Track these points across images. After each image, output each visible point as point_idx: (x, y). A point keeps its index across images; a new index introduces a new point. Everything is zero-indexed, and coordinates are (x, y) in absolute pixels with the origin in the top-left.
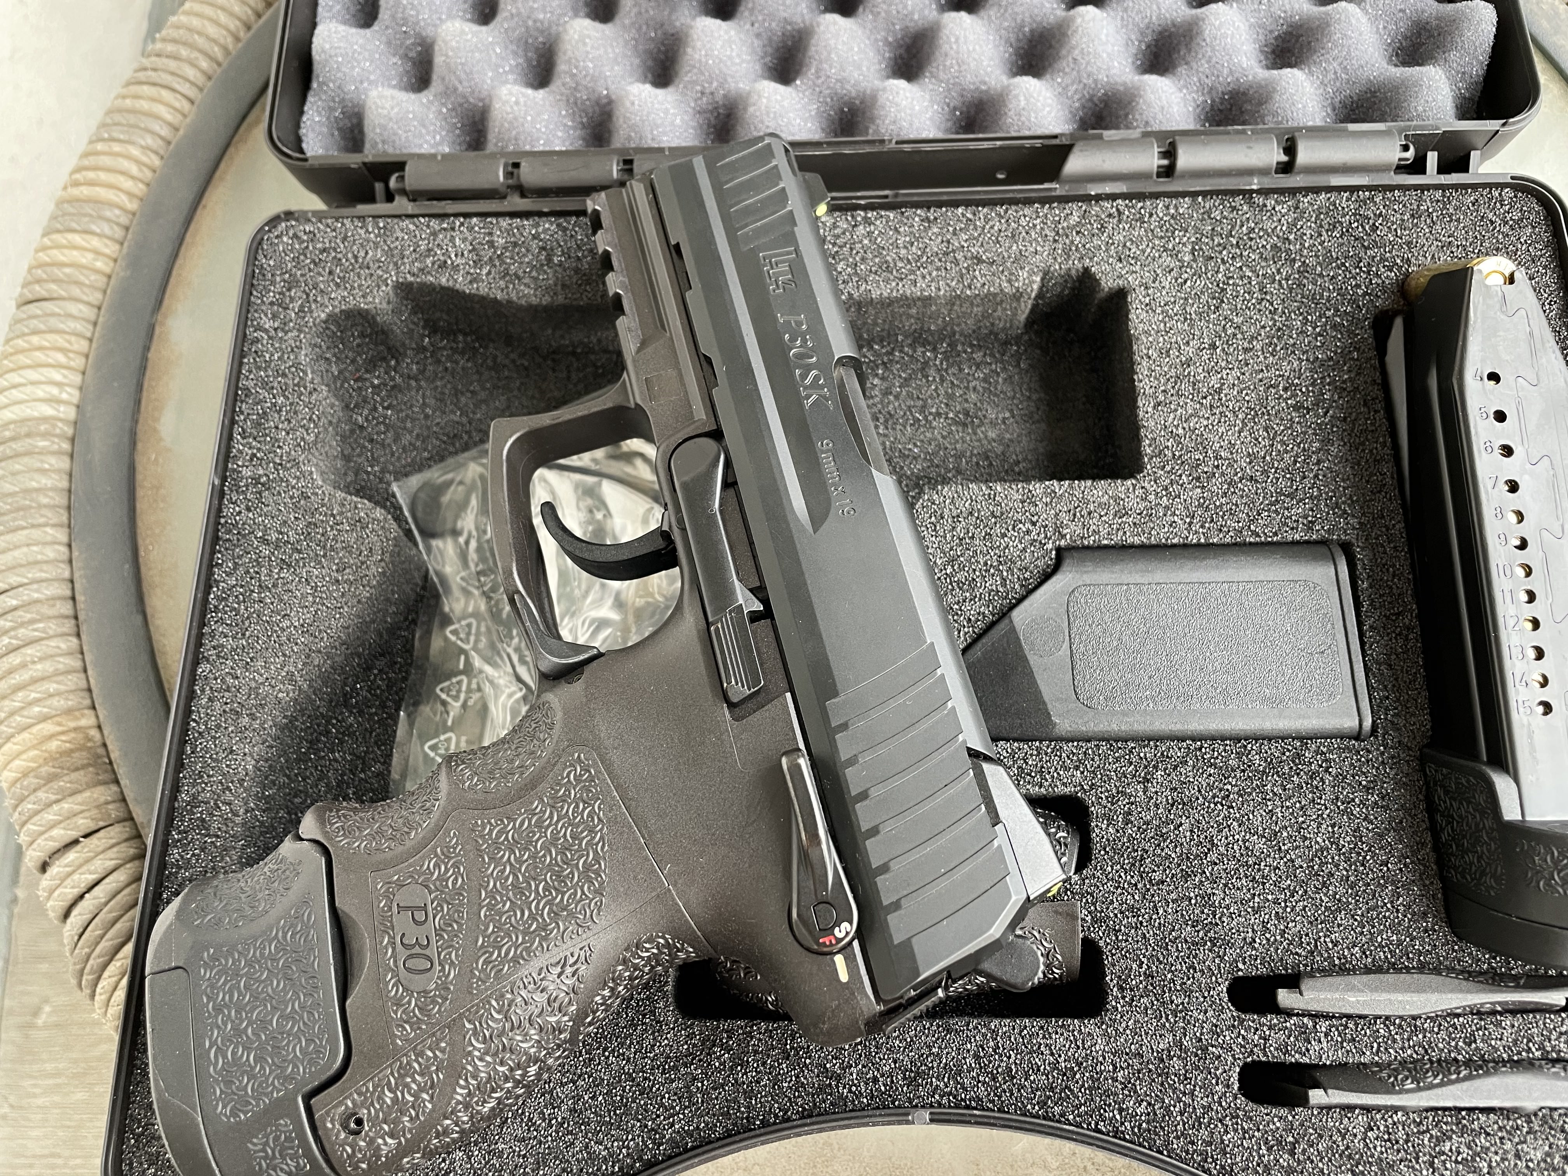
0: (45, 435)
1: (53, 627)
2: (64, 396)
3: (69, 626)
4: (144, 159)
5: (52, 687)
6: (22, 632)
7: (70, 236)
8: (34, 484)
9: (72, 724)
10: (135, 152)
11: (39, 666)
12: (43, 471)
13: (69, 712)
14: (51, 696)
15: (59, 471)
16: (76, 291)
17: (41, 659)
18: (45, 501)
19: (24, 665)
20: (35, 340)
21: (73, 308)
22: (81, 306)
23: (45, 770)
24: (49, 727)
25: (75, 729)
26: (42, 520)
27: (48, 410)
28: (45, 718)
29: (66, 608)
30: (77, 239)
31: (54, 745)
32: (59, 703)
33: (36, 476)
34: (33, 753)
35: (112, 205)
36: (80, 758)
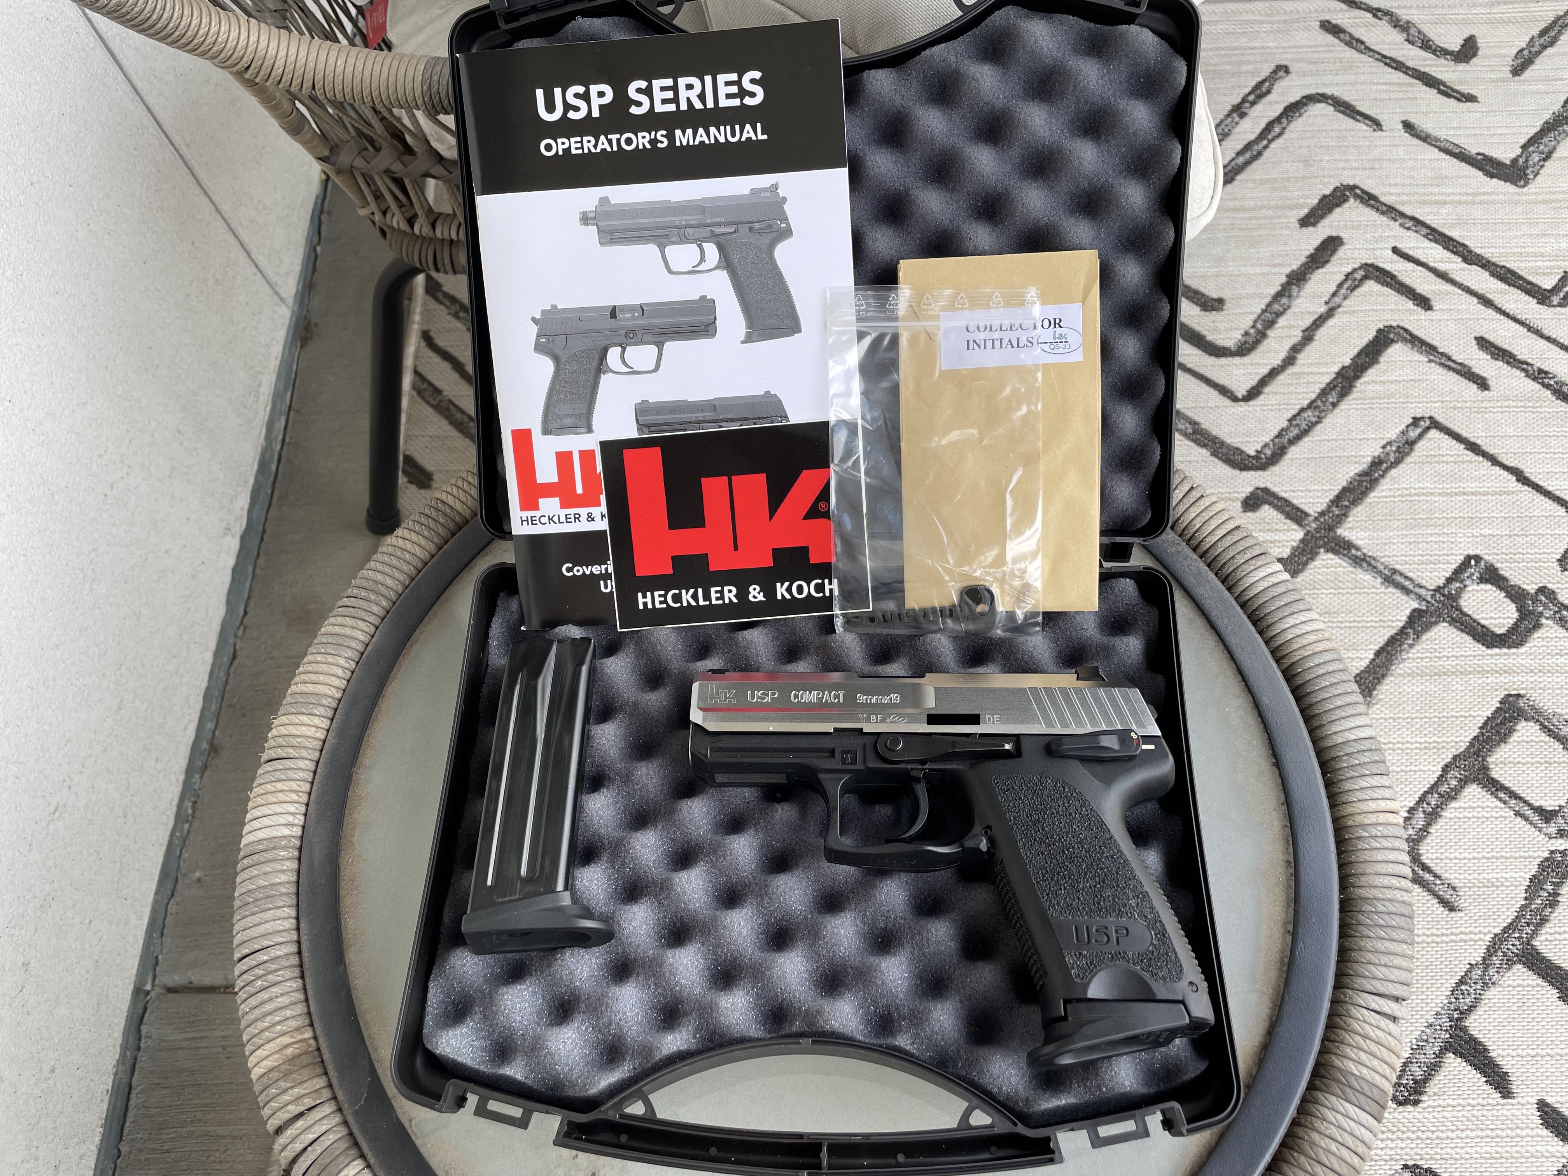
0: (284, 848)
1: (288, 974)
2: (296, 821)
3: (296, 972)
4: (346, 665)
5: (288, 1013)
6: (270, 977)
7: (301, 717)
8: (278, 880)
9: (300, 1037)
10: (342, 661)
11: (280, 1000)
12: (283, 871)
13: (298, 1029)
14: (288, 1019)
15: (292, 870)
16: (304, 753)
17: (282, 995)
18: (283, 890)
19: (270, 999)
20: (279, 786)
21: (302, 764)
22: (307, 762)
23: (283, 1068)
24: (286, 1040)
25: (301, 1041)
26: (282, 903)
27: (286, 831)
28: (284, 1034)
29: (295, 960)
30: (305, 719)
31: (289, 1051)
32: (293, 1024)
33: (279, 875)
34: (276, 1056)
35: (326, 696)
36: (306, 1059)
